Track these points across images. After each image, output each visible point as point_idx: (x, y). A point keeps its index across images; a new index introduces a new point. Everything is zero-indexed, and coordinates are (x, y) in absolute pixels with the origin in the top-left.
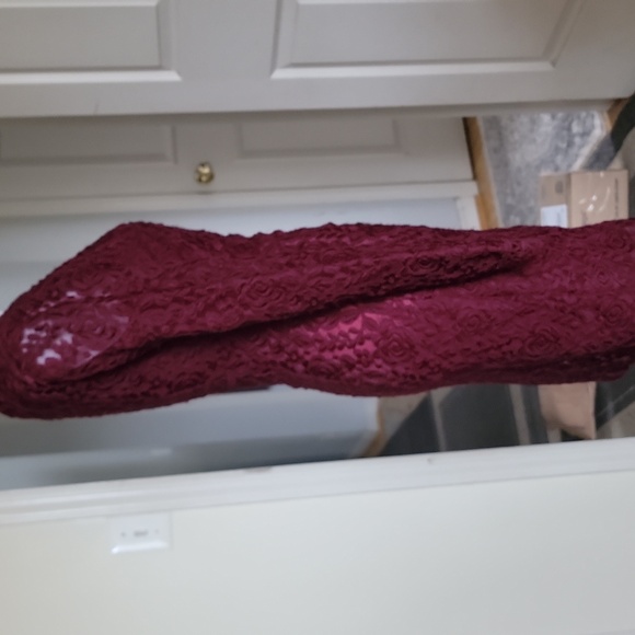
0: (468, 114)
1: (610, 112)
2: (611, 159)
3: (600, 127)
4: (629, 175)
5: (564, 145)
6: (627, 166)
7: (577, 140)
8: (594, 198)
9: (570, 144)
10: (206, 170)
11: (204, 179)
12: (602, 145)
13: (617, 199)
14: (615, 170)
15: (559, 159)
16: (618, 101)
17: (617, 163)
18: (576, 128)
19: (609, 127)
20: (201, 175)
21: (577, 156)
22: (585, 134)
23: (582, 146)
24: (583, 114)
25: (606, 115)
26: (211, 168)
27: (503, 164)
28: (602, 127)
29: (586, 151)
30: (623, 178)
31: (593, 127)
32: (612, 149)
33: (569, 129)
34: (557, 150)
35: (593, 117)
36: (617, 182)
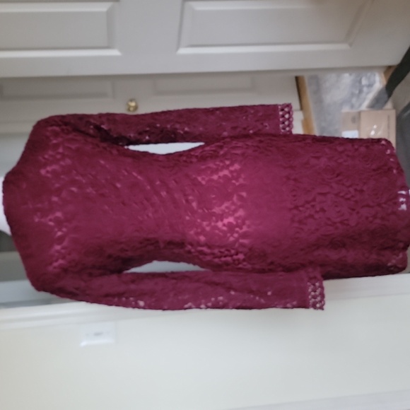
0: (298, 74)
1: (385, 73)
2: (386, 102)
3: (379, 82)
4: (396, 112)
5: (357, 92)
6: (395, 107)
7: (365, 89)
8: (375, 127)
9: (361, 91)
10: (133, 104)
11: (132, 109)
12: (380, 93)
13: (389, 127)
14: (388, 110)
15: (354, 100)
16: (390, 67)
17: (389, 105)
18: (364, 82)
19: (384, 82)
20: (130, 107)
21: (365, 99)
22: (370, 86)
23: (368, 93)
24: (369, 74)
25: (383, 75)
26: (136, 103)
27: (319, 101)
28: (380, 82)
29: (370, 96)
30: (393, 114)
31: (374, 82)
32: (386, 96)
33: (360, 82)
34: (353, 95)
35: (375, 75)
36: (389, 117)
